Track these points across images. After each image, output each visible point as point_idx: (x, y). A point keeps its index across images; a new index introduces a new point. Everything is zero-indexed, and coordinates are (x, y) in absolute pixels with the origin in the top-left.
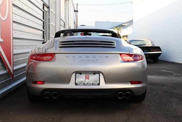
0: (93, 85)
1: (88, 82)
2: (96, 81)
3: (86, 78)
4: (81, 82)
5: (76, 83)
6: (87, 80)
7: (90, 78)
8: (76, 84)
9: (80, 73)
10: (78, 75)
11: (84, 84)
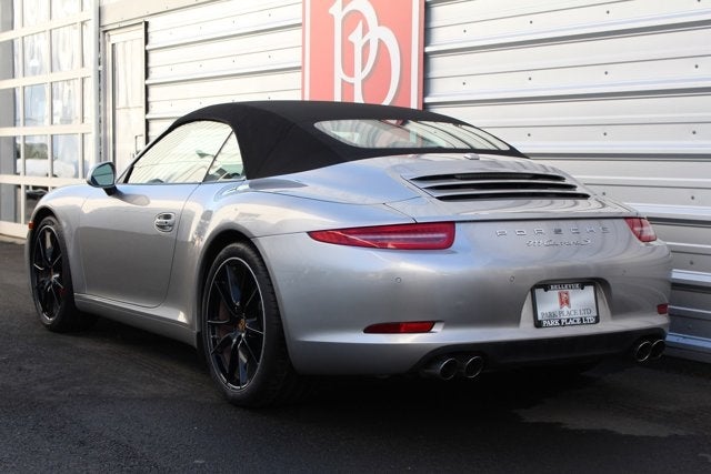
0: (582, 323)
1: (569, 313)
2: (588, 310)
3: (562, 303)
4: (552, 316)
5: (540, 319)
6: (565, 308)
7: (572, 301)
8: (538, 324)
9: (546, 286)
10: (539, 292)
11: (560, 322)
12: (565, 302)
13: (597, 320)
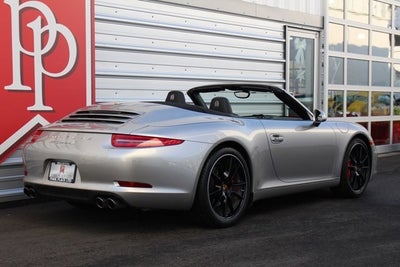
0: (65, 182)
2: (70, 176)
4: (55, 175)
5: (50, 176)
6: (61, 174)
7: (65, 171)
8: (49, 179)
9: (56, 162)
10: (53, 164)
12: (62, 170)
13: (73, 181)
